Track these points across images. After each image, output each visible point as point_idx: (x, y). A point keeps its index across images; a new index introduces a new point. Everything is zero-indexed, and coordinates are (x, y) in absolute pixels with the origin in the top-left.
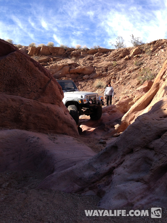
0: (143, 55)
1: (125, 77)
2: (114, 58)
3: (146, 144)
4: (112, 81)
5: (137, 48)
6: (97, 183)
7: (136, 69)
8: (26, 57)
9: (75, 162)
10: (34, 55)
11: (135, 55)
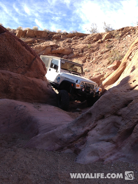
0: (113, 39)
1: (98, 58)
2: (89, 41)
3: (115, 111)
4: (87, 60)
5: (108, 33)
6: (74, 143)
7: (107, 51)
8: (14, 37)
9: (56, 126)
10: (21, 37)
11: (106, 39)
